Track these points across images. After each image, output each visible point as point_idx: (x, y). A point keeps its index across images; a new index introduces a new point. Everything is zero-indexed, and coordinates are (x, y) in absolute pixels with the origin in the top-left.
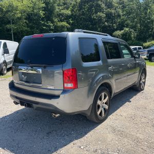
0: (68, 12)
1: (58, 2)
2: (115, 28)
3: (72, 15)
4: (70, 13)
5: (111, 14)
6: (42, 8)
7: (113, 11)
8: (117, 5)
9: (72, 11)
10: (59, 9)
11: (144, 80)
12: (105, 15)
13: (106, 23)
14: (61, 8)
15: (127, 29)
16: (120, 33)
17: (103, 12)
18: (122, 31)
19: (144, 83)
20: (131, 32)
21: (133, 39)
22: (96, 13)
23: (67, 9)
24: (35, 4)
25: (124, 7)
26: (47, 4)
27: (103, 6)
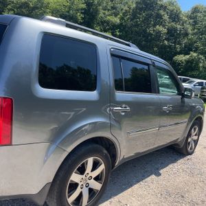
0: (117, 20)
1: (105, 5)
2: (178, 50)
3: (121, 24)
4: (118, 21)
5: (175, 30)
6: (82, 9)
7: (179, 27)
8: (186, 19)
9: (122, 19)
10: (104, 14)
11: (196, 138)
12: (166, 31)
13: (166, 42)
14: (107, 13)
15: (195, 54)
16: (184, 58)
17: (164, 26)
18: (188, 57)
19: (196, 142)
20: (200, 59)
21: (201, 69)
22: (154, 26)
23: (116, 16)
24: (72, 4)
25: (196, 23)
26: (89, 5)
27: (166, 17)
